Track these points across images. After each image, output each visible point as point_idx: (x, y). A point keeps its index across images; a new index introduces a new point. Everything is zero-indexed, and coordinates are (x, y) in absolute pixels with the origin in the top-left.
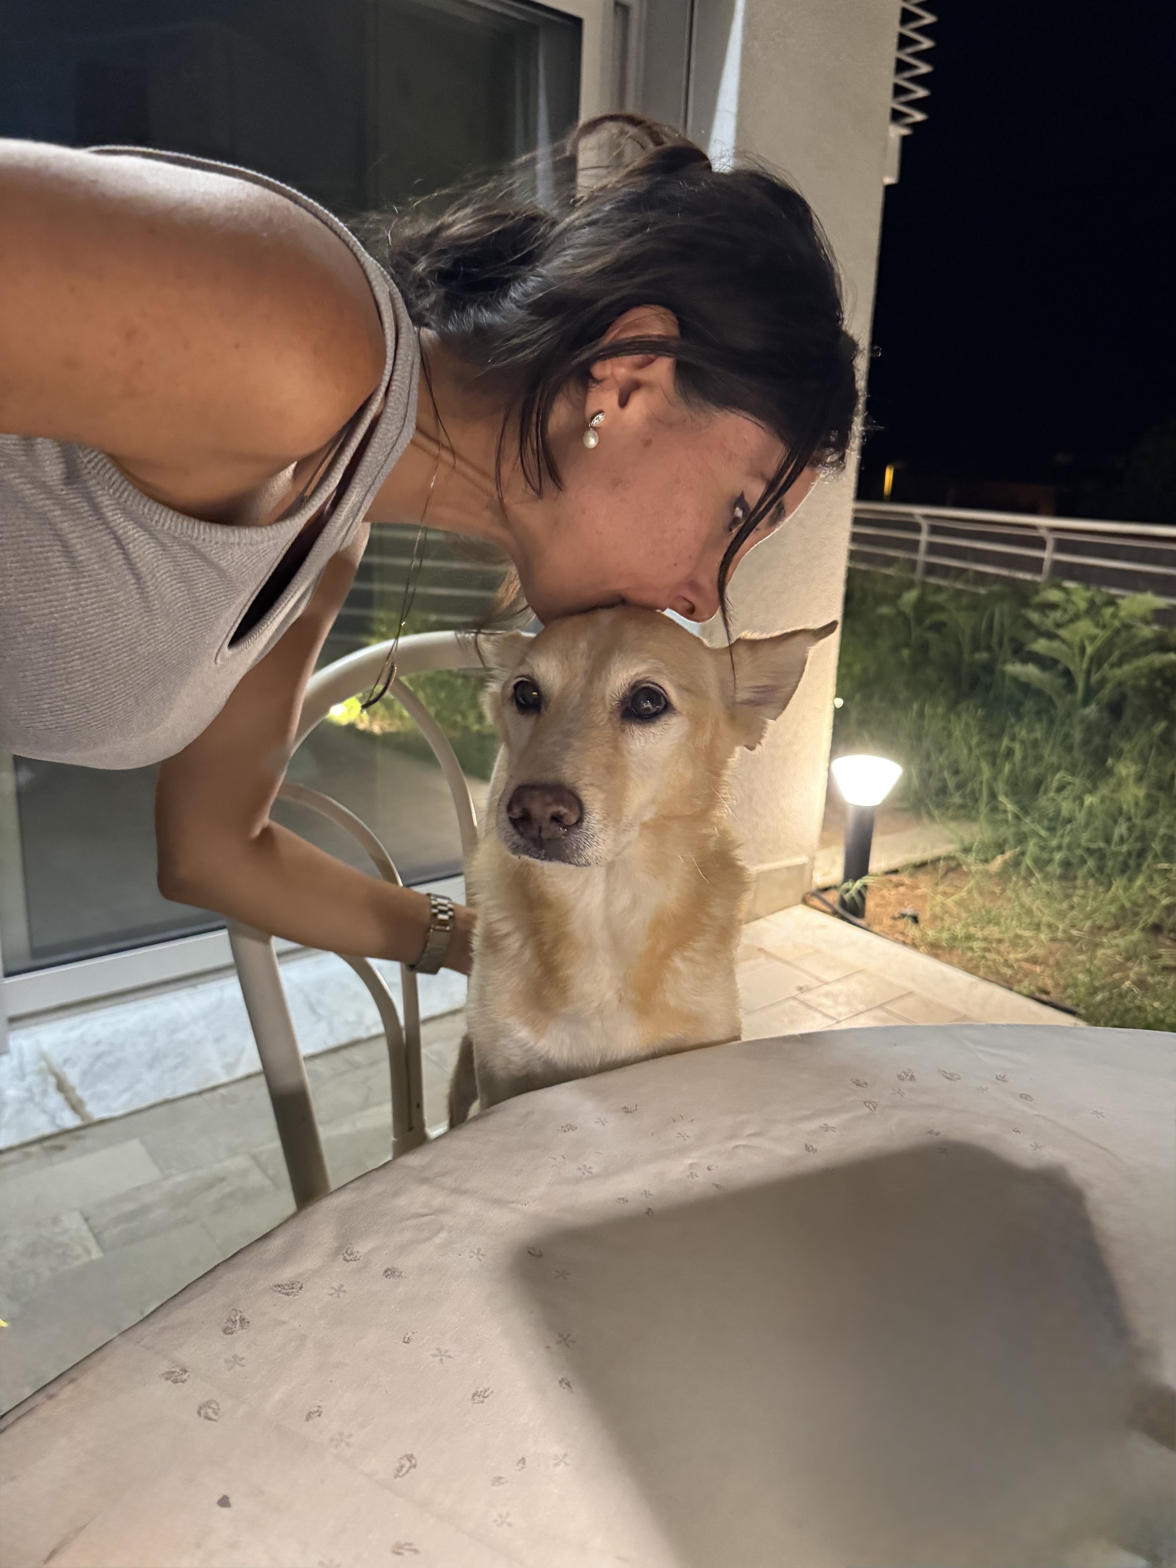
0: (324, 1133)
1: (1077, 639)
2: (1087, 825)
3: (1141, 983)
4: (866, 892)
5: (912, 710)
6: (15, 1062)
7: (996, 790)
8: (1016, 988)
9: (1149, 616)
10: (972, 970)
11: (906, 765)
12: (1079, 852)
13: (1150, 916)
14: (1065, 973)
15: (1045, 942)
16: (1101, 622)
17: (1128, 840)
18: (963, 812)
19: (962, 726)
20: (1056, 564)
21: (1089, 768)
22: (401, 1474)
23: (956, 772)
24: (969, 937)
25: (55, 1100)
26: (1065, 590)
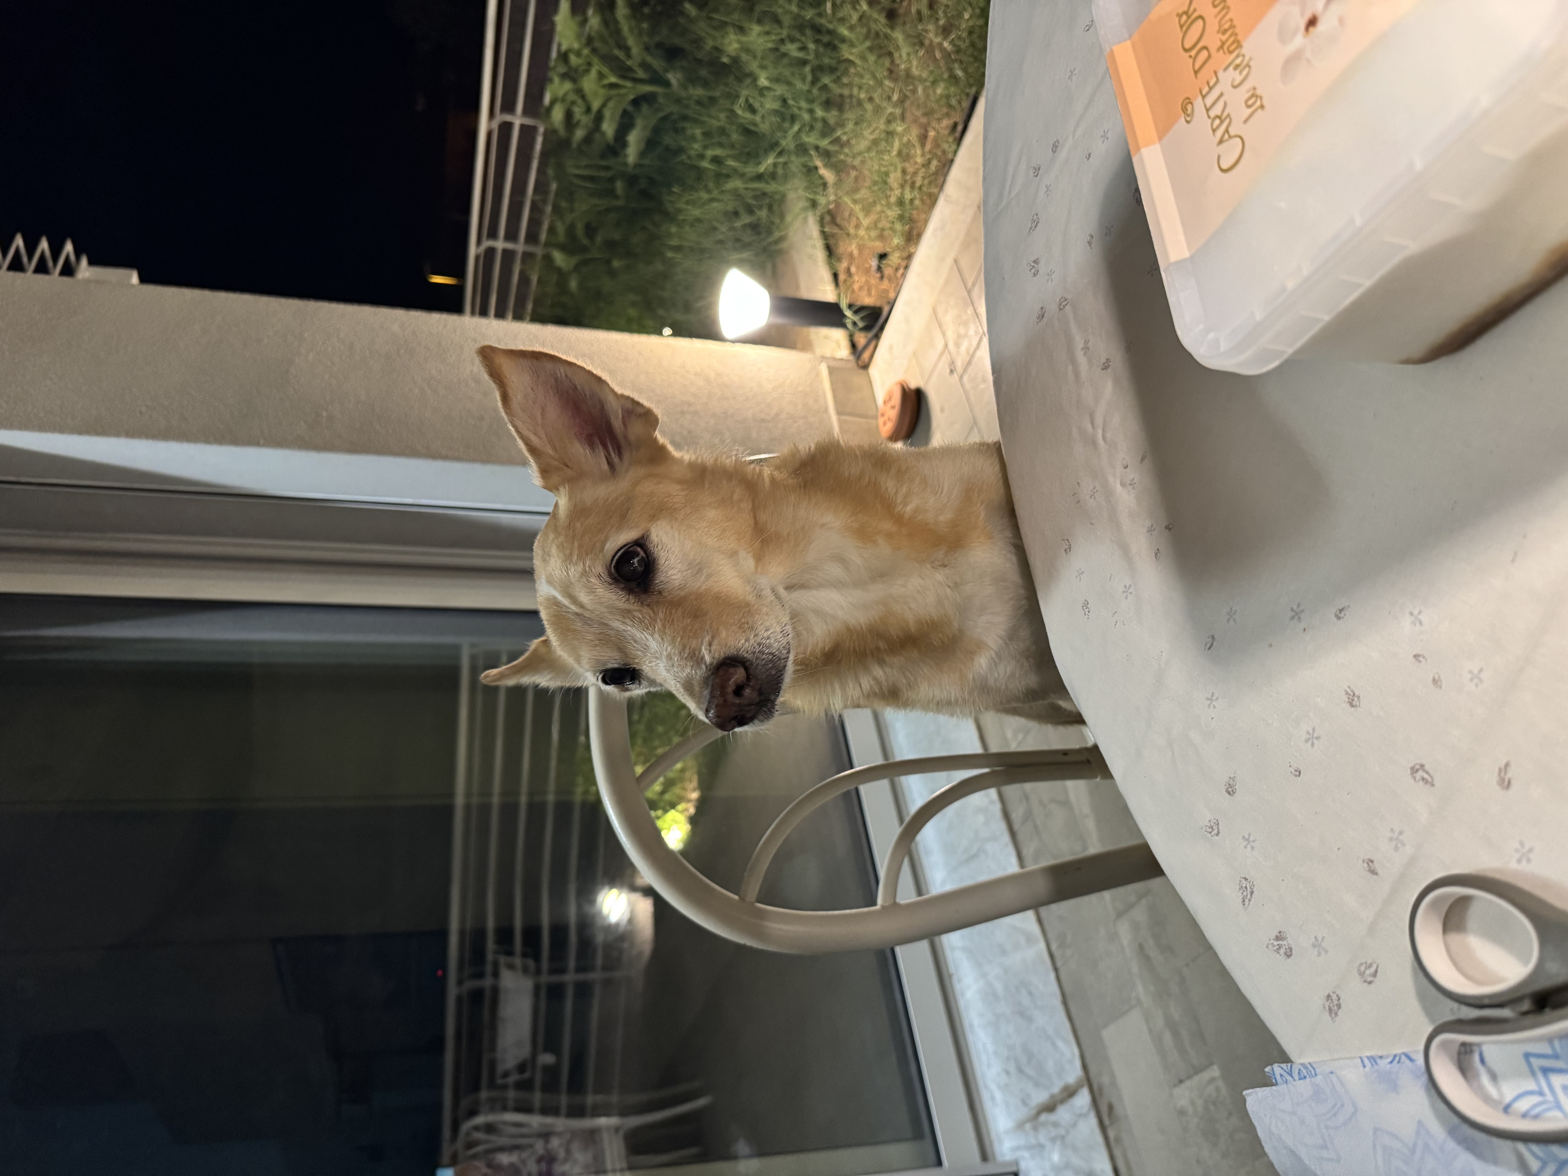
0: (1094, 848)
1: (602, 92)
2: (789, 83)
3: (945, 31)
4: (856, 306)
5: (674, 258)
6: (1026, 1154)
7: (754, 174)
8: (950, 156)
9: (579, 18)
10: (931, 201)
11: (730, 264)
12: (815, 91)
13: (880, 22)
14: (935, 106)
15: (905, 126)
16: (584, 67)
17: (803, 43)
18: (775, 208)
19: (690, 207)
20: (526, 112)
21: (731, 79)
22: (1429, 779)
23: (736, 214)
24: (901, 202)
25: (1063, 1114)
26: (553, 102)
